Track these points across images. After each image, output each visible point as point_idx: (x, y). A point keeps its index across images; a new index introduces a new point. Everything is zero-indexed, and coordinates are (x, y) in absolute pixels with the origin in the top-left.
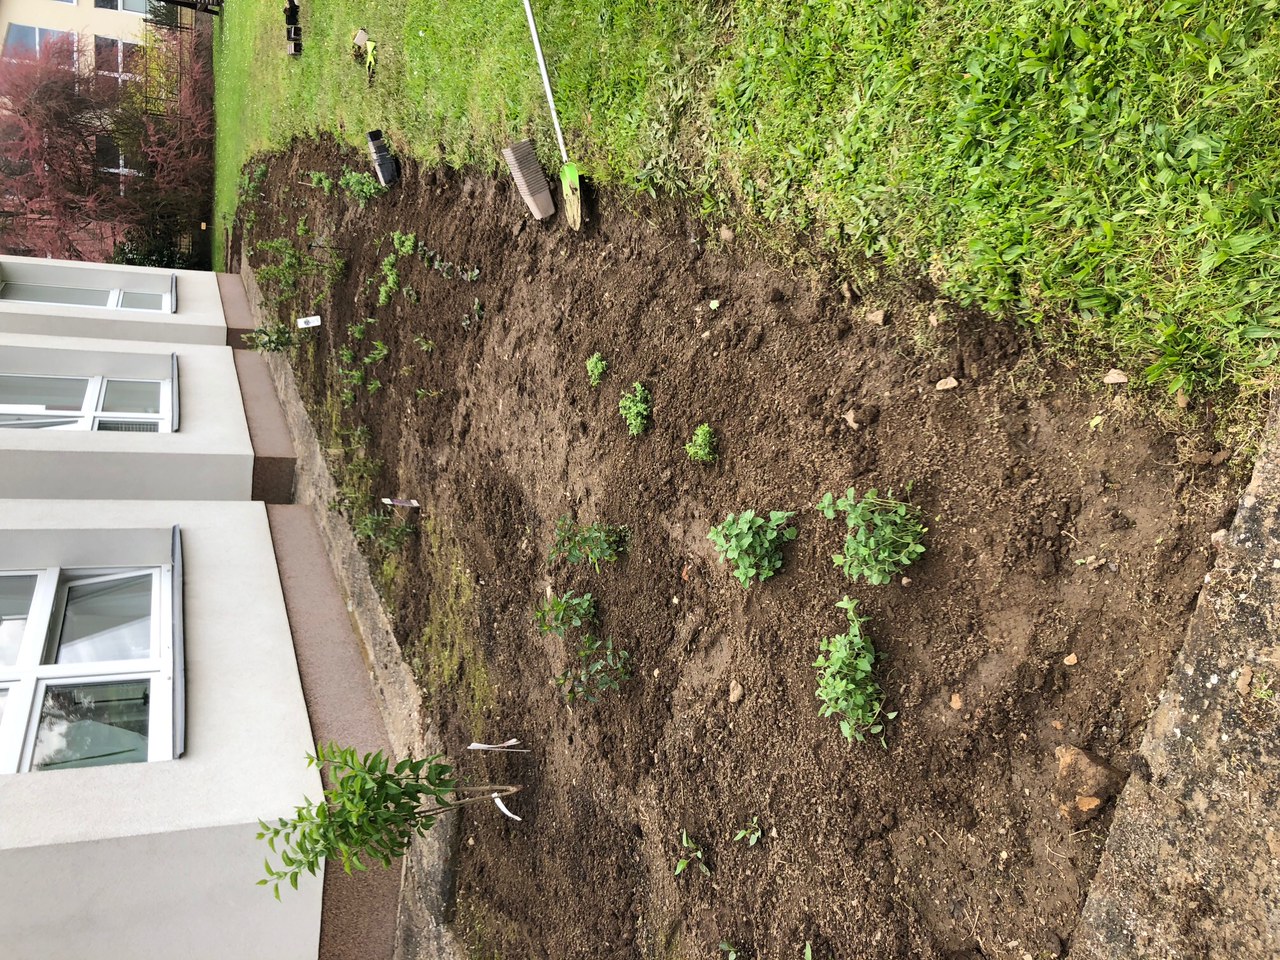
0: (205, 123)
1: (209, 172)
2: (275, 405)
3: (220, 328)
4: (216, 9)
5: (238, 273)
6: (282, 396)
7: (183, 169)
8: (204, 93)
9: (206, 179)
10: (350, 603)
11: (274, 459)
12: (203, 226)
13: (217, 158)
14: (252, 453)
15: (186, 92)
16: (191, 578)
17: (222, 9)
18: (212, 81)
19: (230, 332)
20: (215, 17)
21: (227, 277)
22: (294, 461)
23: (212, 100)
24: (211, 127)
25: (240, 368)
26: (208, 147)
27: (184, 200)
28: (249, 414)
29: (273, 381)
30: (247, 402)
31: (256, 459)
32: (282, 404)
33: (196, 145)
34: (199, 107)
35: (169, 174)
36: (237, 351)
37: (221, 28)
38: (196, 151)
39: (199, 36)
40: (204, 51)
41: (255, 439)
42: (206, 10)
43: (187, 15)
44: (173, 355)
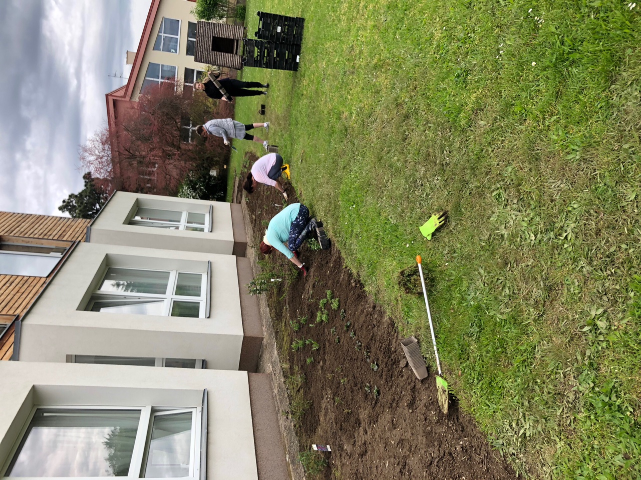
3: (231, 242)
5: (240, 204)
10: (288, 456)
11: (253, 337)
12: (225, 167)
14: (242, 333)
19: (236, 244)
21: (236, 205)
22: (262, 339)
31: (245, 337)
36: (238, 258)
41: (244, 323)
44: (209, 262)
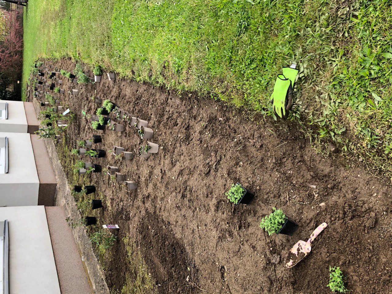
0: (20, 44)
1: (21, 63)
2: (47, 159)
3: (25, 125)
4: (25, 4)
5: (32, 102)
6: (50, 155)
7: (11, 61)
8: (20, 34)
9: (20, 65)
10: (83, 257)
11: (47, 184)
12: (18, 82)
13: (24, 57)
14: (38, 182)
15: (13, 34)
16: (13, 247)
17: (27, 4)
18: (23, 30)
19: (29, 127)
20: (25, 7)
21: (28, 103)
22: (56, 185)
23: (22, 36)
24: (22, 46)
25: (33, 143)
26: (21, 53)
27: (11, 72)
28: (37, 164)
29: (47, 148)
30: (37, 158)
31: (40, 184)
32: (51, 159)
33: (16, 53)
34: (18, 39)
35: (6, 63)
36: (32, 135)
37: (27, 11)
38: (16, 54)
39: (18, 13)
40: (20, 19)
41: (39, 175)
42: (21, 4)
43: (14, 6)
44: (6, 138)
